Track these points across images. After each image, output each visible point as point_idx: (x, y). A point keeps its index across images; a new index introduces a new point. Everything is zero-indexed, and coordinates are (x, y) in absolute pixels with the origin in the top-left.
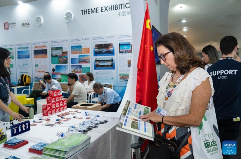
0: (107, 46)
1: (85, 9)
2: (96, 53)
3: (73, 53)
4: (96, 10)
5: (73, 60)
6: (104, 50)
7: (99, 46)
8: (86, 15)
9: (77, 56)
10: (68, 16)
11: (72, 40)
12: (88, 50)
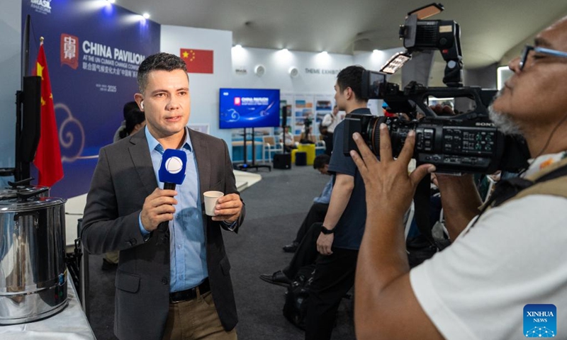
0: (327, 103)
1: (309, 68)
2: (318, 108)
3: (297, 106)
4: (317, 71)
5: (297, 114)
6: (324, 106)
7: (320, 103)
8: (309, 74)
9: (300, 110)
10: (294, 71)
11: (297, 95)
12: (310, 105)
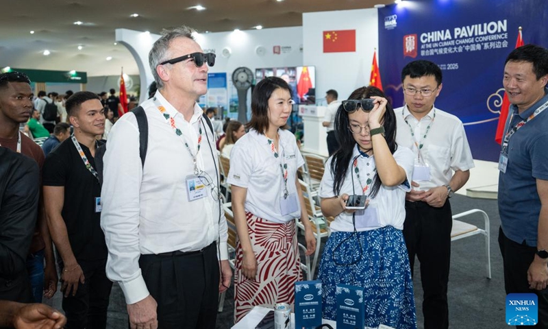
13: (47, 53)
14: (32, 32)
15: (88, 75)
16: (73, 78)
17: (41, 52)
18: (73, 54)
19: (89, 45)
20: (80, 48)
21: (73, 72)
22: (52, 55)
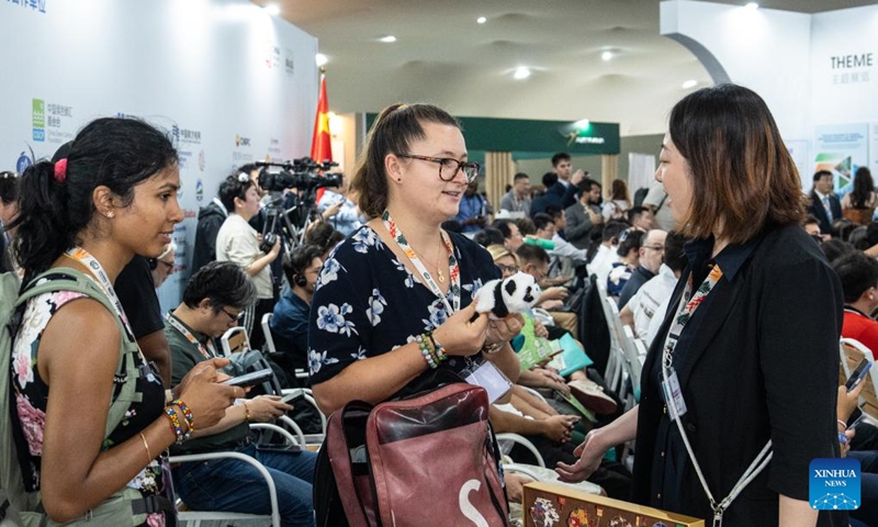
13: (522, 72)
14: (482, 20)
15: (624, 132)
16: (582, 140)
17: (508, 71)
18: (590, 76)
19: (629, 49)
20: (607, 56)
21: (582, 125)
22: (536, 78)
